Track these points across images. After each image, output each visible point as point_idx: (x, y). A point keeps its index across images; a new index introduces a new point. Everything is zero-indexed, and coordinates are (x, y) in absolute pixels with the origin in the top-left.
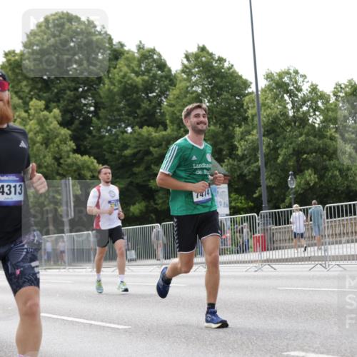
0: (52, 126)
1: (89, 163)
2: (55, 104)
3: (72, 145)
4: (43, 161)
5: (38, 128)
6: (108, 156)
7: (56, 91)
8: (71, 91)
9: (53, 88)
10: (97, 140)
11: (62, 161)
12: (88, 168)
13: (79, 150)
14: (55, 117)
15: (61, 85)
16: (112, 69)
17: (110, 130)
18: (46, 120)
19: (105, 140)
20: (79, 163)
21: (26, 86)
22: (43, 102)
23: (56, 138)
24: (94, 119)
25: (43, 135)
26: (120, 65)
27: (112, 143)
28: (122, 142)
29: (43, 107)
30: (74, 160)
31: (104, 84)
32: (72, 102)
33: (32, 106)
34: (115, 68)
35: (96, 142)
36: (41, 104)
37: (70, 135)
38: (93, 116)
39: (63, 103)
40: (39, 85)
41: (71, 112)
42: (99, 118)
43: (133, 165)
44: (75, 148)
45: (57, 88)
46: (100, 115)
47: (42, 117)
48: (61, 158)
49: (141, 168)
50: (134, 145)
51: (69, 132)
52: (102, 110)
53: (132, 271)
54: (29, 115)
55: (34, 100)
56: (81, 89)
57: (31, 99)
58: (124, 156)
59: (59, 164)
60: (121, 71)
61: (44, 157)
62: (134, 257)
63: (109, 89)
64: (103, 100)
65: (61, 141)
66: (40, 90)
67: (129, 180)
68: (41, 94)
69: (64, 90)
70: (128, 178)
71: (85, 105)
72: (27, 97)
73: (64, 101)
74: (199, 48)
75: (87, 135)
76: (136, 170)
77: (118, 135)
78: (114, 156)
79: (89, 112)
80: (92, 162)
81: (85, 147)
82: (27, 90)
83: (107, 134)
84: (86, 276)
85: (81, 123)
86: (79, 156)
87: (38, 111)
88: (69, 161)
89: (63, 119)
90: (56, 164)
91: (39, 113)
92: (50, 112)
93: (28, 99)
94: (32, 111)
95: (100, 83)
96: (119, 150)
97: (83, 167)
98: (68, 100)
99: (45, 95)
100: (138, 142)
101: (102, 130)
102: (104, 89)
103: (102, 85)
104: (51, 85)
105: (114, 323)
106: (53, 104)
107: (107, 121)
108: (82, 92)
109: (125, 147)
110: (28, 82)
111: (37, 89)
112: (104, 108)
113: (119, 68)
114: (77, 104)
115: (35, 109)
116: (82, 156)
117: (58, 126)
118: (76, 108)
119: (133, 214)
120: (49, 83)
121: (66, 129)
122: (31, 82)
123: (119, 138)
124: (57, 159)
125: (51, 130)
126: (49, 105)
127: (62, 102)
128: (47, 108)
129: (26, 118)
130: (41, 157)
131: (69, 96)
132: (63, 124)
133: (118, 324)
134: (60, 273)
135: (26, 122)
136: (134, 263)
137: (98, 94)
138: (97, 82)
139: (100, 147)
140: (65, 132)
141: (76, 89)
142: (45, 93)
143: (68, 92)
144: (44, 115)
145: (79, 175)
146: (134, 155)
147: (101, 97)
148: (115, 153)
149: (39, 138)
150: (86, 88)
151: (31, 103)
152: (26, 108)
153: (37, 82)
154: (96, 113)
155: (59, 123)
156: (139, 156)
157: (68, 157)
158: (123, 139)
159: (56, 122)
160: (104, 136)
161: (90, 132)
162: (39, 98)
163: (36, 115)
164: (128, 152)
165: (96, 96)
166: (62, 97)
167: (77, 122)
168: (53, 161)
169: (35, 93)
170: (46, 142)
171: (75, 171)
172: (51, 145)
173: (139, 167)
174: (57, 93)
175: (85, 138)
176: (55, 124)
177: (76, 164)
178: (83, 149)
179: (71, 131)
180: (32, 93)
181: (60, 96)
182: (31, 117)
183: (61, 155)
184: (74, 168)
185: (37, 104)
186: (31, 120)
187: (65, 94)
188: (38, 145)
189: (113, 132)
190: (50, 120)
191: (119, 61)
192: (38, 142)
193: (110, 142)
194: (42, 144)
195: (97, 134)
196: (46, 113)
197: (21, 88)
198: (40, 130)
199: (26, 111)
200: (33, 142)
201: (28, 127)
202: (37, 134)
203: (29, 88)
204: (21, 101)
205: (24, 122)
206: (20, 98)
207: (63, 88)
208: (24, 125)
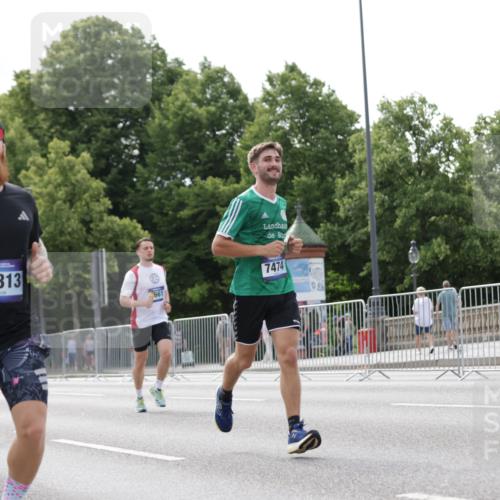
0: (79, 176)
1: (131, 229)
2: (83, 146)
3: (107, 203)
4: (66, 226)
5: (60, 179)
6: (157, 219)
7: (86, 127)
8: (107, 127)
9: (82, 124)
10: (143, 196)
11: (92, 226)
12: (129, 234)
13: (117, 211)
14: (84, 164)
15: (93, 118)
16: (165, 96)
17: (160, 181)
18: (72, 168)
19: (154, 195)
20: (117, 229)
21: (44, 120)
22: (68, 143)
23: (85, 193)
24: (139, 166)
25: (66, 189)
26: (176, 91)
27: (163, 201)
28: (176, 198)
29: (68, 149)
30: (109, 224)
31: (154, 118)
32: (109, 142)
33: (53, 148)
34: (169, 95)
35: (140, 198)
36: (65, 145)
37: (104, 189)
38: (137, 162)
39: (95, 145)
40: (63, 119)
41: (106, 157)
42: (145, 165)
43: (194, 231)
44: (111, 207)
45: (88, 124)
46: (147, 160)
47: (65, 164)
48: (91, 221)
49: (203, 236)
50: (193, 203)
51: (104, 185)
52: (150, 154)
53: (188, 380)
54: (48, 161)
55: (55, 140)
56: (121, 125)
57: (51, 138)
58: (180, 219)
59: (89, 230)
60: (177, 99)
61: (68, 219)
62: (191, 360)
63: (160, 125)
64: (152, 140)
65: (91, 197)
66: (64, 126)
67: (187, 252)
68: (65, 131)
69: (99, 126)
70: (185, 249)
71: (126, 146)
72: (44, 135)
73: (97, 141)
74: (287, 66)
75: (129, 190)
76: (196, 238)
77: (171, 190)
78: (165, 219)
79: (133, 157)
80: (135, 228)
81: (126, 206)
82: (45, 126)
83: (156, 188)
84: (122, 386)
85: (121, 172)
86: (116, 219)
87: (61, 155)
88: (103, 226)
89: (95, 166)
90: (84, 229)
91: (61, 158)
92: (78, 156)
93: (46, 138)
94: (52, 156)
95: (148, 116)
96: (173, 211)
97: (123, 235)
98: (103, 140)
99: (70, 133)
100: (200, 199)
101: (149, 182)
102: (153, 125)
103: (150, 119)
104: (79, 119)
105: (161, 454)
106: (82, 146)
107: (156, 170)
108: (123, 128)
109: (182, 205)
110: (47, 114)
111: (59, 124)
112: (153, 152)
113: (175, 95)
114: (115, 145)
115: (57, 153)
116: (121, 218)
117: (88, 176)
118: (113, 151)
119: (191, 300)
120: (77, 116)
121: (98, 181)
122: (51, 115)
123: (173, 193)
124: (86, 223)
125: (77, 181)
126: (77, 147)
127: (94, 142)
128: (74, 151)
129: (44, 166)
130: (64, 220)
131: (104, 134)
132: (95, 173)
133: (167, 454)
134: (88, 383)
135: (44, 170)
136: (191, 369)
137: (145, 131)
138: (144, 115)
139: (146, 205)
140: (98, 185)
141: (114, 125)
142: (69, 130)
143: (103, 129)
144: (69, 162)
145: (116, 245)
146: (194, 217)
147: (149, 136)
148: (166, 215)
149: (61, 194)
150: (128, 123)
151: (51, 144)
152: (44, 152)
153: (60, 115)
154: (141, 158)
155: (89, 173)
156: (201, 218)
157: (101, 220)
158: (179, 195)
159: (84, 171)
160: (153, 190)
161: (133, 185)
162: (63, 137)
163: (58, 161)
164: (185, 213)
165: (143, 134)
166: (94, 136)
167: (114, 171)
168: (80, 226)
169: (57, 131)
170: (71, 200)
171: (110, 240)
172: (78, 204)
173: (199, 234)
174: (88, 132)
175: (126, 193)
176: (83, 174)
177: (113, 230)
178: (122, 208)
179: (107, 183)
180: (53, 130)
181: (92, 134)
182: (50, 164)
183: (91, 217)
184: (110, 235)
185: (58, 145)
186: (50, 168)
187: (99, 131)
188: (59, 202)
189: (165, 185)
190: (77, 167)
191: (175, 86)
192: (60, 199)
193: (160, 199)
194: (65, 202)
195: (143, 188)
196: (71, 158)
197: (38, 123)
198: (62, 182)
199: (44, 156)
200: (52, 199)
201: (46, 178)
202: (59, 186)
203: (48, 124)
204: (36, 141)
205: (41, 170)
206: (36, 137)
207: (95, 123)
208: (41, 176)
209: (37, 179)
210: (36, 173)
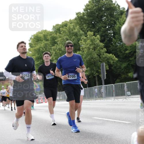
0: (97, 42)
1: (112, 57)
2: (97, 33)
3: (105, 49)
5: (91, 43)
6: (119, 54)
7: (97, 28)
8: (103, 28)
9: (96, 27)
10: (115, 47)
11: (101, 56)
12: (112, 59)
15: (99, 25)
16: (120, 18)
17: (120, 43)
18: (94, 40)
19: (118, 47)
21: (85, 26)
23: (98, 47)
25: (93, 46)
26: (123, 17)
27: (121, 48)
28: (125, 48)
31: (117, 25)
32: (104, 32)
33: (88, 34)
34: (121, 18)
35: (114, 48)
36: (92, 33)
37: (104, 46)
38: (113, 38)
39: (100, 33)
40: (91, 26)
41: (104, 36)
42: (115, 38)
43: (130, 57)
44: (106, 51)
45: (98, 27)
46: (116, 37)
47: (92, 39)
48: (100, 55)
49: (133, 58)
50: (129, 49)
52: (116, 35)
53: (130, 100)
54: (87, 38)
55: (89, 32)
56: (107, 27)
57: (88, 31)
58: (126, 53)
59: (100, 57)
60: (124, 19)
61: (94, 54)
62: (130, 94)
63: (119, 26)
64: (117, 31)
65: (100, 48)
66: (91, 28)
67: (128, 63)
68: (91, 29)
69: (101, 27)
71: (109, 33)
72: (86, 30)
75: (111, 45)
76: (131, 59)
77: (123, 45)
78: (122, 54)
79: (111, 36)
81: (110, 50)
83: (119, 45)
84: (111, 102)
85: (108, 41)
86: (108, 54)
88: (104, 56)
90: (99, 57)
91: (91, 37)
92: (96, 36)
93: (86, 32)
94: (88, 36)
96: (124, 51)
97: (110, 58)
98: (103, 31)
99: (93, 30)
100: (131, 48)
101: (117, 43)
102: (117, 27)
103: (116, 25)
104: (95, 26)
105: (124, 121)
106: (96, 33)
107: (119, 39)
109: (126, 50)
110: (86, 24)
112: (117, 34)
113: (123, 18)
114: (106, 33)
115: (90, 36)
117: (100, 42)
118: (106, 35)
119: (130, 77)
121: (102, 43)
122: (87, 25)
123: (124, 46)
125: (96, 43)
128: (94, 35)
130: (93, 55)
131: (103, 30)
132: (102, 41)
133: (126, 121)
134: (101, 101)
135: (86, 40)
137: (115, 28)
138: (114, 24)
139: (116, 50)
140: (102, 44)
141: (106, 27)
142: (93, 29)
143: (102, 28)
144: (93, 38)
145: (108, 62)
146: (130, 53)
147: (116, 30)
148: (122, 52)
149: (91, 47)
150: (110, 26)
151: (88, 33)
152: (86, 35)
154: (114, 36)
156: (132, 53)
157: (103, 54)
158: (125, 47)
160: (118, 46)
161: (112, 44)
162: (91, 31)
164: (127, 52)
165: (114, 29)
166: (100, 30)
167: (106, 40)
168: (97, 56)
169: (89, 29)
170: (94, 49)
171: (106, 60)
172: (96, 50)
173: (132, 58)
174: (98, 29)
175: (110, 47)
176: (98, 41)
177: (107, 57)
178: (109, 51)
179: (104, 44)
180: (88, 29)
182: (88, 39)
183: (100, 54)
184: (106, 59)
186: (88, 40)
187: (101, 29)
188: (91, 50)
189: (121, 44)
190: (96, 39)
191: (122, 15)
192: (91, 49)
193: (120, 48)
194: (93, 49)
195: (115, 45)
196: (94, 37)
197: (83, 27)
198: (92, 44)
199: (86, 36)
200: (89, 49)
201: (87, 43)
202: (90, 45)
203: (87, 27)
204: (83, 32)
205: (85, 41)
206: (83, 31)
207: (100, 27)
208: (85, 42)
209: (84, 43)
210: (84, 41)
